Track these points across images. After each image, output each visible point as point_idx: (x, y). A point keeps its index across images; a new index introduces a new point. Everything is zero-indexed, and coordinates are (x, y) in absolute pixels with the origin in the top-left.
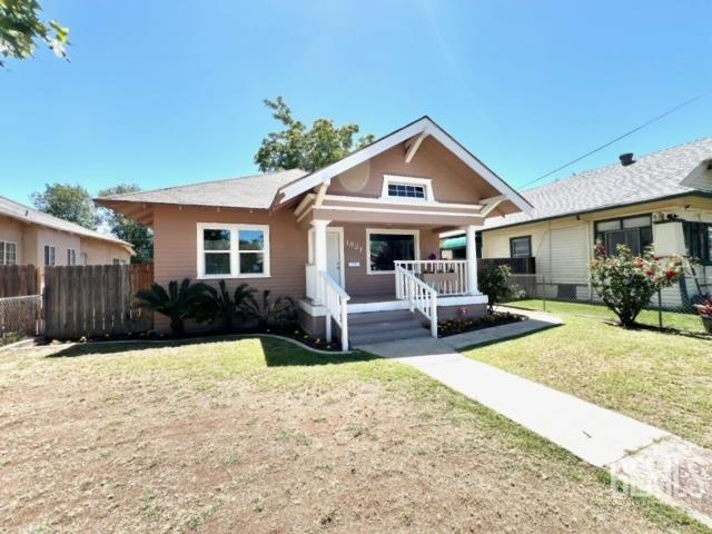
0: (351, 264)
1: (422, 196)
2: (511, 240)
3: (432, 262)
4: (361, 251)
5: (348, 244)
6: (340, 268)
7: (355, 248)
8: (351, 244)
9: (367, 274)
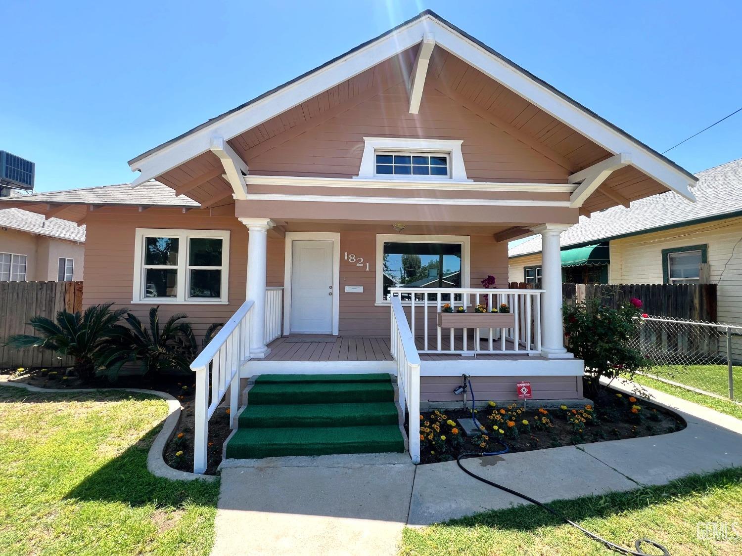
0: (349, 289)
1: (443, 172)
2: (665, 253)
3: (490, 292)
4: (367, 269)
5: (346, 258)
6: (332, 294)
7: (358, 265)
8: (351, 258)
9: (375, 305)
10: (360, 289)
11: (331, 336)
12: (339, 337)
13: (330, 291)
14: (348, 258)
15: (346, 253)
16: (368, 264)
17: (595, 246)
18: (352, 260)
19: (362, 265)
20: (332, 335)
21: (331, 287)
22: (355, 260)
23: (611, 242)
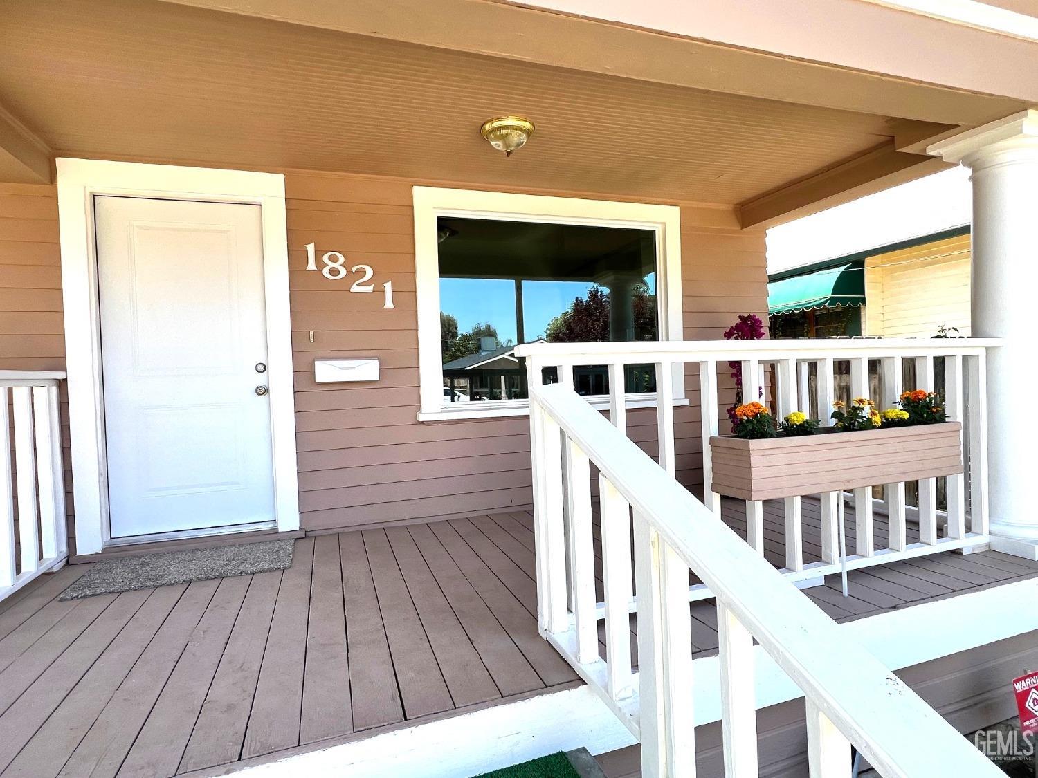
0: (326, 371)
4: (389, 304)
5: (312, 266)
6: (267, 391)
7: (355, 288)
8: (331, 264)
9: (422, 418)
10: (368, 370)
11: (271, 536)
12: (303, 536)
13: (261, 379)
14: (320, 264)
15: (311, 248)
16: (388, 287)
17: (842, 269)
18: (334, 272)
19: (370, 289)
20: (275, 532)
21: (263, 368)
22: (343, 272)
23: (868, 261)
